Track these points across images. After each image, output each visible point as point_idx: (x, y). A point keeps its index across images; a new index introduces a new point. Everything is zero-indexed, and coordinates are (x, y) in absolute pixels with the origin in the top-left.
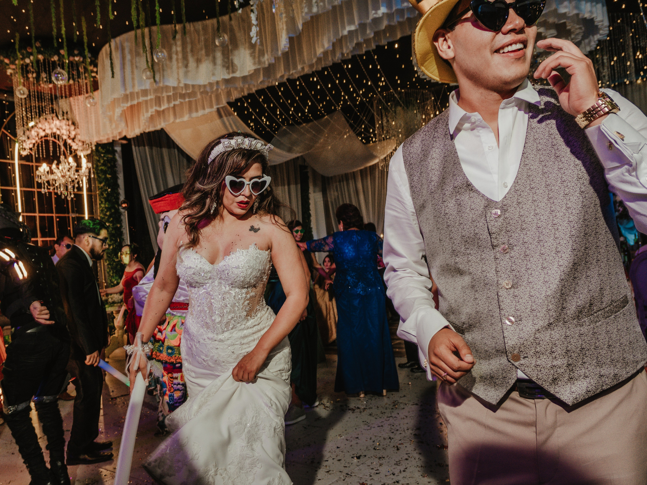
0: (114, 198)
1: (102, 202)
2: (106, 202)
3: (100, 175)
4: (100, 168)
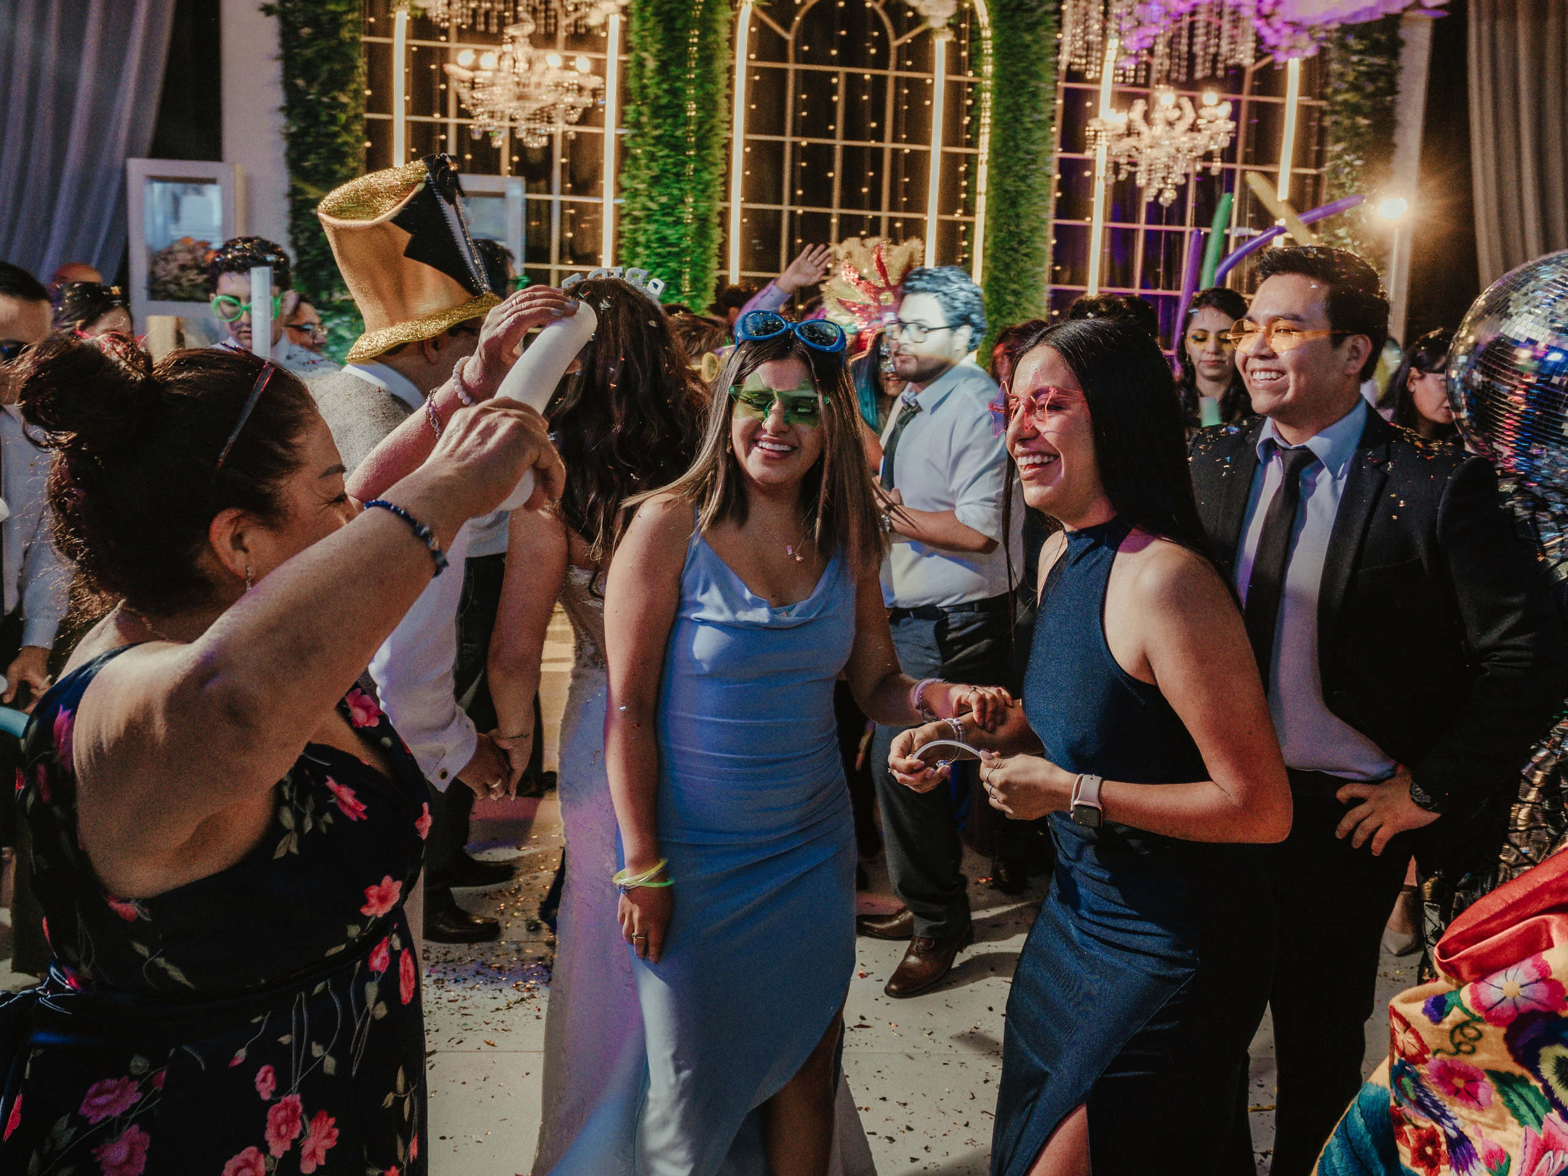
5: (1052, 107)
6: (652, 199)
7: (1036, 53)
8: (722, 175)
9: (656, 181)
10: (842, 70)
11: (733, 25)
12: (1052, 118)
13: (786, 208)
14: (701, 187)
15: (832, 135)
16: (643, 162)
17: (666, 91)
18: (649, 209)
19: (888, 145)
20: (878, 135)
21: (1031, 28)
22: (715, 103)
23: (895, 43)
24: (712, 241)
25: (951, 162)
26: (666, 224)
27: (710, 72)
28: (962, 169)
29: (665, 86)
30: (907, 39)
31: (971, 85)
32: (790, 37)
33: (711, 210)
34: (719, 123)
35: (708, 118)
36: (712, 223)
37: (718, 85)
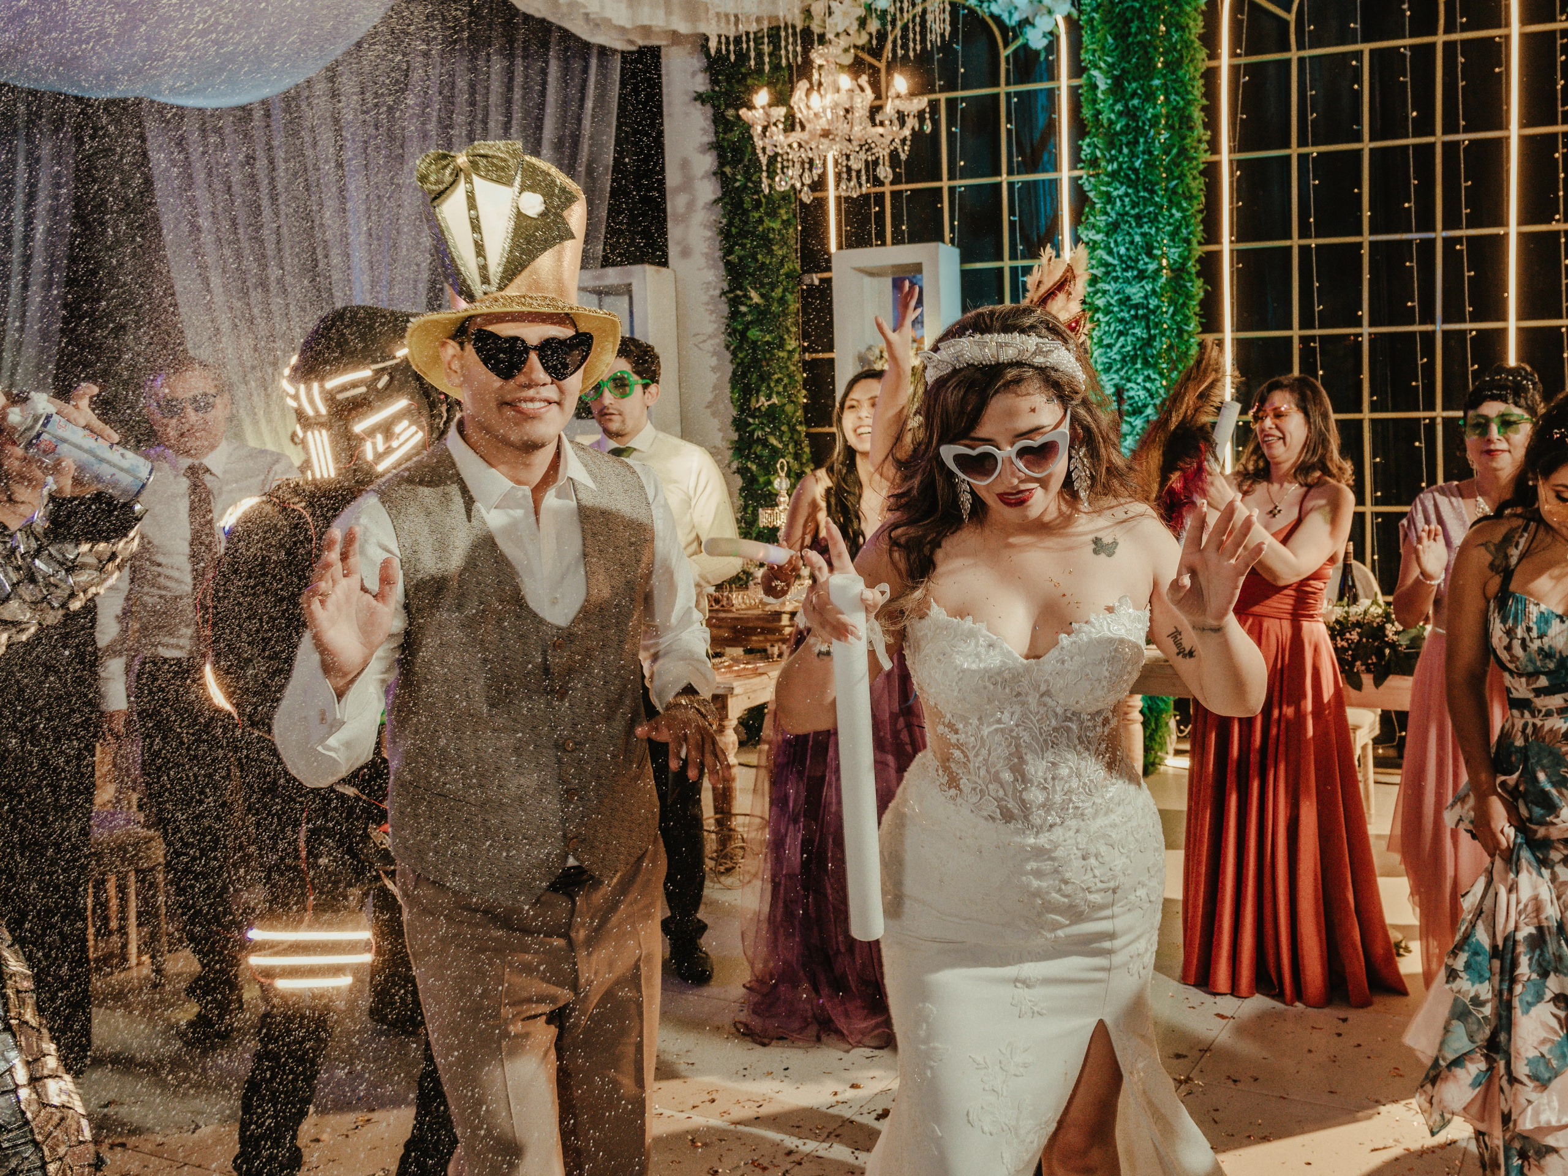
6: (1110, 252)
8: (1201, 211)
9: (1113, 228)
10: (1368, 47)
13: (1295, 242)
15: (1355, 137)
16: (1098, 206)
17: (1120, 114)
18: (1107, 265)
19: (1439, 139)
20: (1425, 126)
22: (1186, 121)
24: (1189, 297)
25: (1539, 148)
26: (1127, 281)
27: (1179, 79)
28: (1558, 155)
29: (1119, 107)
32: (1292, 18)
33: (1186, 259)
34: (1195, 144)
35: (1177, 138)
36: (1189, 273)
37: (1190, 97)
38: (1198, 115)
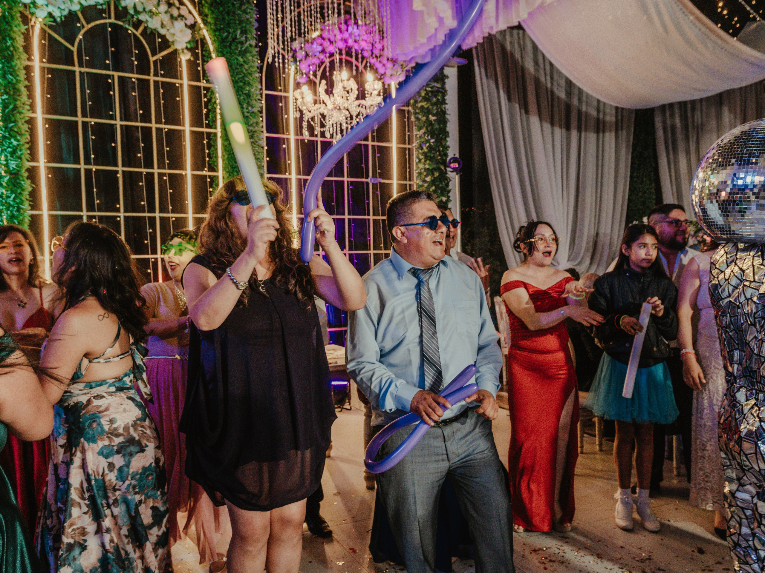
0: (440, 155)
1: (420, 160)
2: (425, 161)
3: (420, 117)
4: (419, 105)
5: (261, 105)
7: (247, 70)
8: (28, 143)
10: (116, 74)
11: (27, 37)
12: (261, 112)
13: (82, 166)
14: (10, 150)
15: (112, 117)
19: (154, 125)
20: (146, 118)
21: (243, 53)
22: (17, 91)
23: (152, 59)
24: (23, 190)
25: (197, 137)
27: (11, 67)
28: (205, 142)
30: (159, 56)
31: (207, 89)
32: (75, 49)
33: (21, 167)
34: (22, 105)
35: (11, 100)
36: (22, 176)
37: (18, 78)
38: (24, 91)
